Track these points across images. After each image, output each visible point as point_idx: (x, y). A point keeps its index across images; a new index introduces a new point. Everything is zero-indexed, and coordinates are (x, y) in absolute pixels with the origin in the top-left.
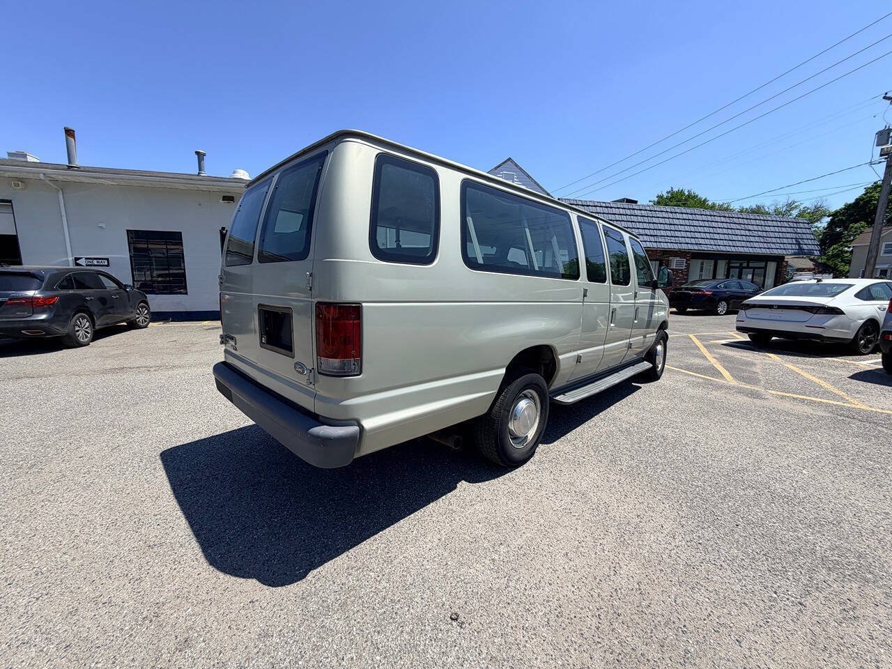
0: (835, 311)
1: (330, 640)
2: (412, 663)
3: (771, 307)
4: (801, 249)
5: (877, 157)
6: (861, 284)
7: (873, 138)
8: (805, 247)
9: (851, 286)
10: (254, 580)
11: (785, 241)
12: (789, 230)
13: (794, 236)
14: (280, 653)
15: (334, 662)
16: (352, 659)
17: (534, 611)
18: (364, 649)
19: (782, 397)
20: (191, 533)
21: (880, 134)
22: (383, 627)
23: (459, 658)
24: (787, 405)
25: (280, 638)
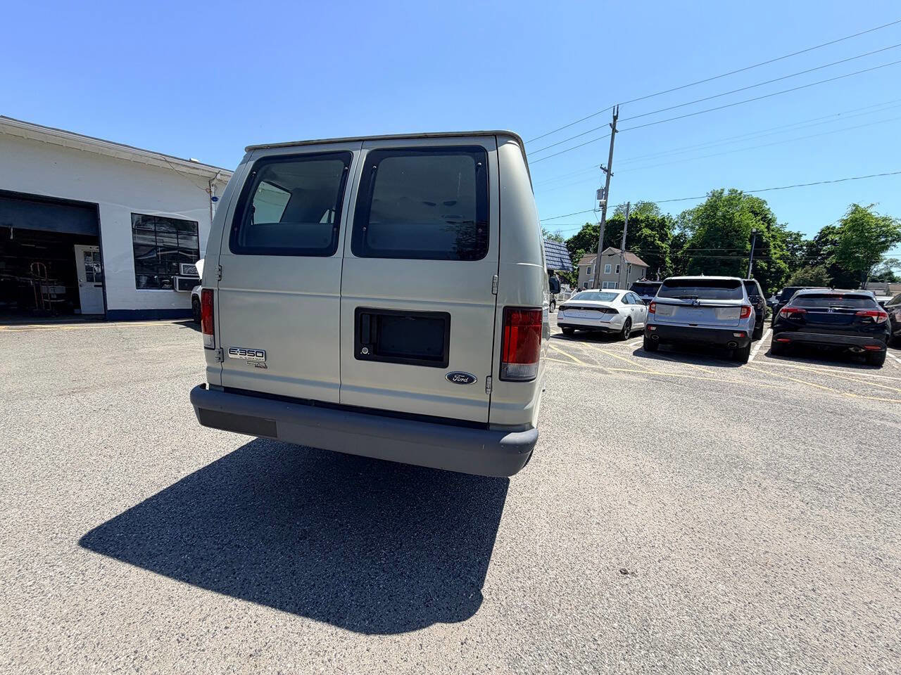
0: (614, 311)
1: (569, 632)
2: (638, 616)
3: (579, 308)
4: (563, 266)
5: (598, 207)
6: (622, 293)
7: (595, 194)
8: (565, 264)
9: (618, 294)
10: (438, 624)
11: (555, 259)
12: (557, 251)
13: (560, 256)
14: (546, 666)
15: (592, 645)
16: (601, 636)
17: (656, 546)
18: (599, 624)
19: (618, 372)
20: (292, 616)
21: (599, 191)
22: (592, 603)
23: (657, 596)
24: (625, 377)
25: (530, 655)
